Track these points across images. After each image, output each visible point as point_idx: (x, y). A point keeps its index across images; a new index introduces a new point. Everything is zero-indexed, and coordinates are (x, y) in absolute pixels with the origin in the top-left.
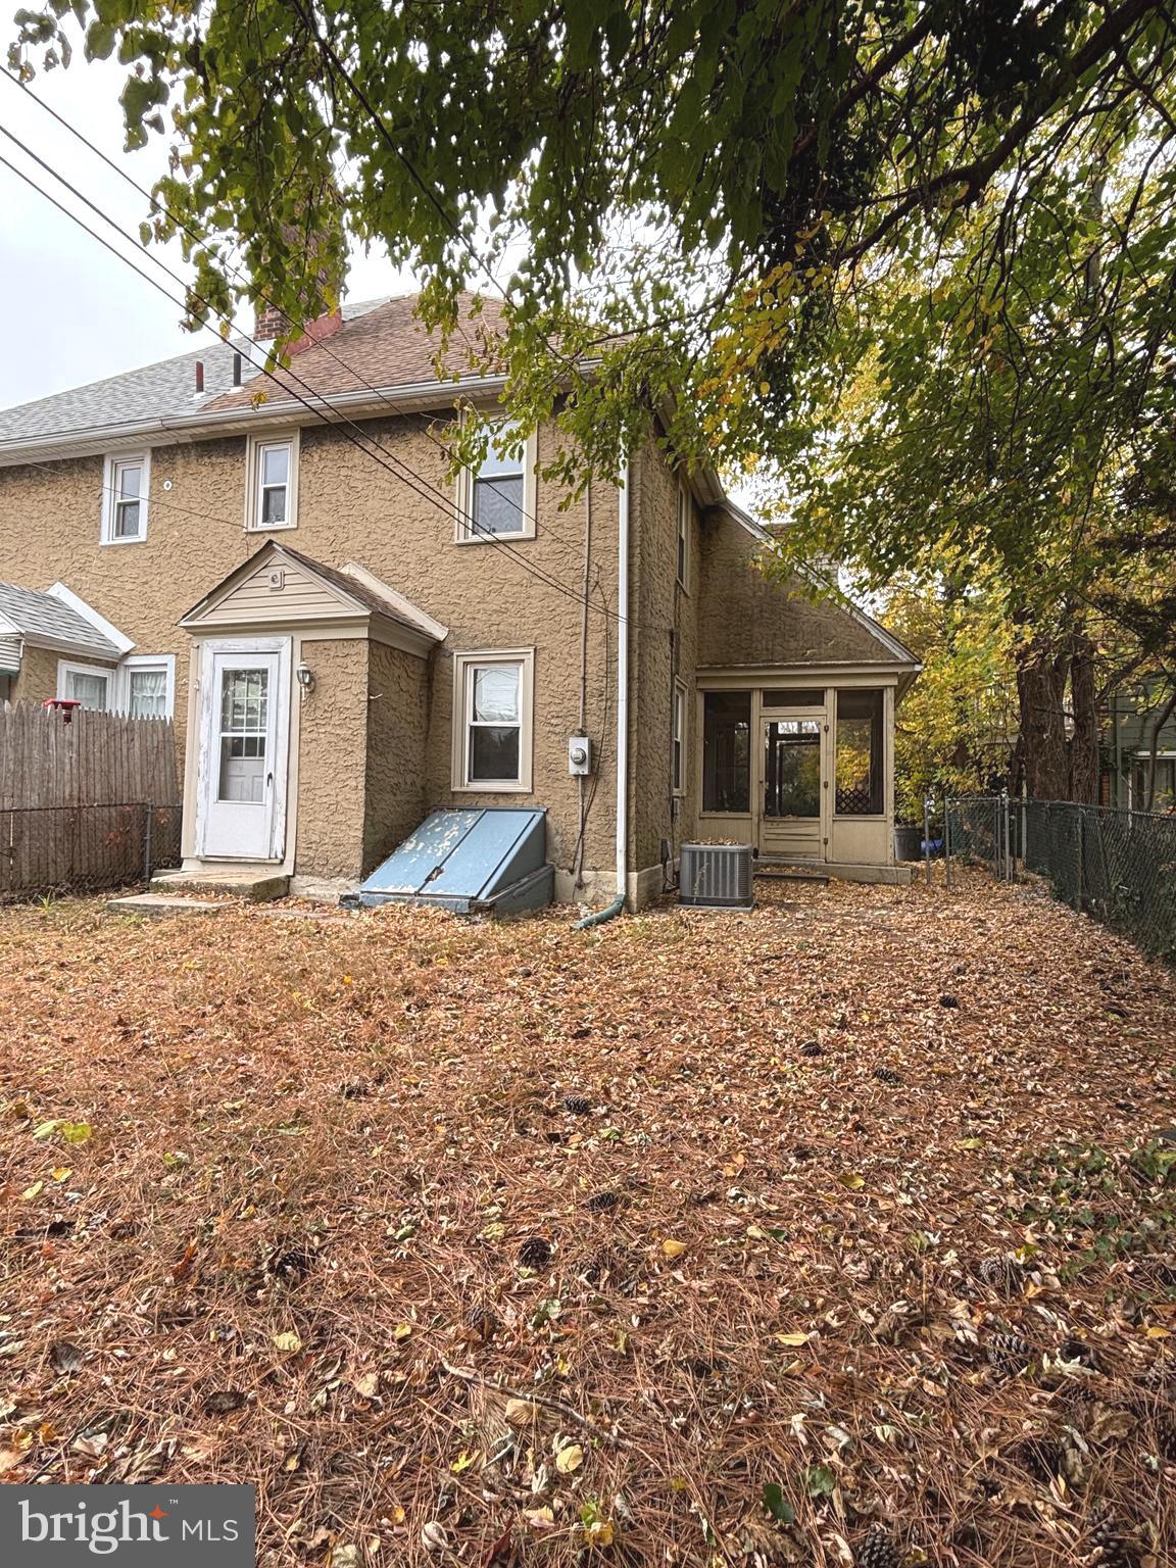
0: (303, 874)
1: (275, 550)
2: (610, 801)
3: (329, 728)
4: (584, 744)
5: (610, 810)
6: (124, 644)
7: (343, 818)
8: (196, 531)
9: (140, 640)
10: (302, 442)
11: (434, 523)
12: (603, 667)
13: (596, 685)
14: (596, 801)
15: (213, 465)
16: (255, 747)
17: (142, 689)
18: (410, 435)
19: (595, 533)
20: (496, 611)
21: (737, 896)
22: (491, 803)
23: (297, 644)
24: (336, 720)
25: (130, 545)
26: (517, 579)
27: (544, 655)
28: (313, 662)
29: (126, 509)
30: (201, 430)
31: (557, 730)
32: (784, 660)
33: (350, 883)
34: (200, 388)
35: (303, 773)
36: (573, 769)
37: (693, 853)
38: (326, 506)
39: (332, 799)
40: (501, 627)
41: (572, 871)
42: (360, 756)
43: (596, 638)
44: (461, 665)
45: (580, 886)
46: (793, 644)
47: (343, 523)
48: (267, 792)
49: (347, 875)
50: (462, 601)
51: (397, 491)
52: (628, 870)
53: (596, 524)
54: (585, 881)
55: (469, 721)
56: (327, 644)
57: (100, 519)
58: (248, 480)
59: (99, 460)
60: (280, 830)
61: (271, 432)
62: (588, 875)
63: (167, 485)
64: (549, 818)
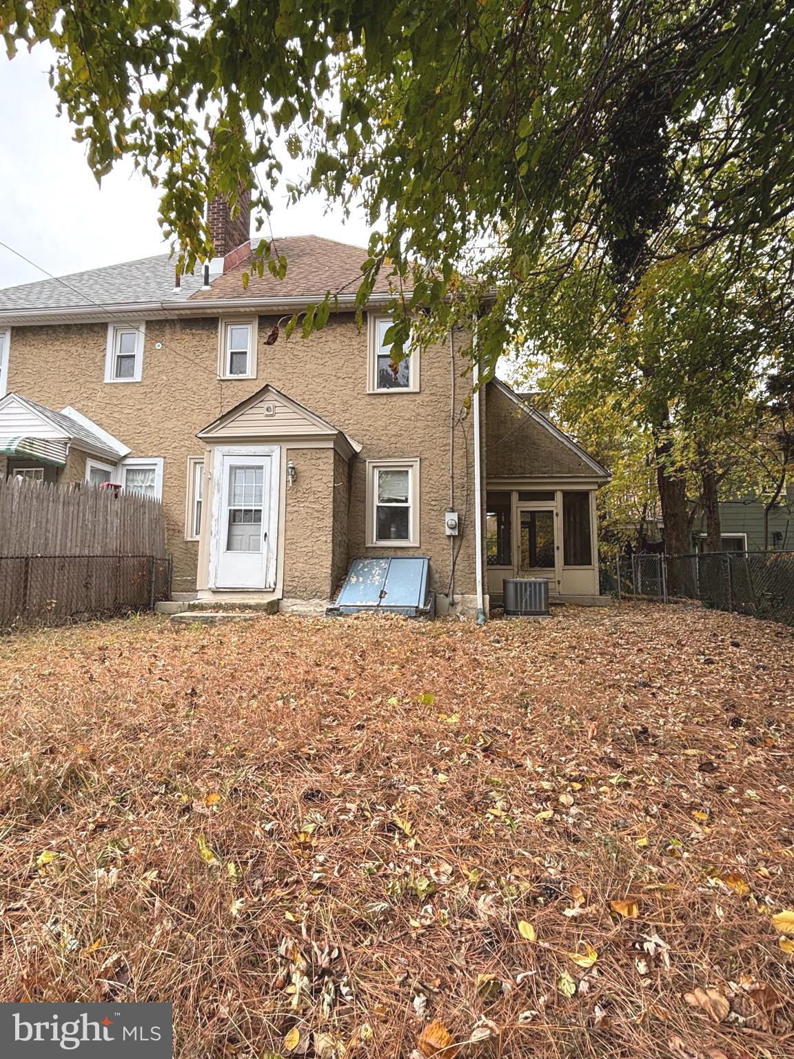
0: (289, 598)
1: (269, 391)
2: (471, 551)
3: (306, 504)
4: (454, 516)
5: (471, 557)
6: (123, 450)
7: (316, 561)
8: (180, 377)
9: (135, 447)
10: (259, 325)
11: (352, 380)
12: (465, 470)
13: (461, 481)
14: (462, 551)
15: (193, 334)
16: (254, 516)
17: (133, 481)
18: (335, 326)
19: (458, 391)
20: (394, 435)
21: (543, 609)
22: (392, 553)
23: (284, 451)
24: (311, 498)
25: (128, 383)
26: (407, 416)
27: (426, 463)
28: (296, 462)
29: (125, 360)
30: (188, 312)
31: (435, 508)
32: (531, 473)
33: (322, 602)
34: (178, 285)
35: (288, 533)
36: (448, 532)
37: (516, 584)
38: (277, 366)
39: (310, 549)
40: (398, 445)
41: (447, 595)
42: (329, 522)
43: (459, 453)
44: (371, 468)
45: (453, 604)
46: (536, 464)
47: (290, 376)
48: (263, 545)
49: (320, 597)
50: (372, 429)
51: (327, 359)
52: (483, 594)
53: (457, 386)
54: (456, 601)
55: (376, 503)
56: (305, 451)
57: (104, 365)
58: (220, 346)
59: (104, 326)
60: (272, 570)
61: (238, 316)
62: (457, 597)
63: (158, 346)
64: (431, 563)
